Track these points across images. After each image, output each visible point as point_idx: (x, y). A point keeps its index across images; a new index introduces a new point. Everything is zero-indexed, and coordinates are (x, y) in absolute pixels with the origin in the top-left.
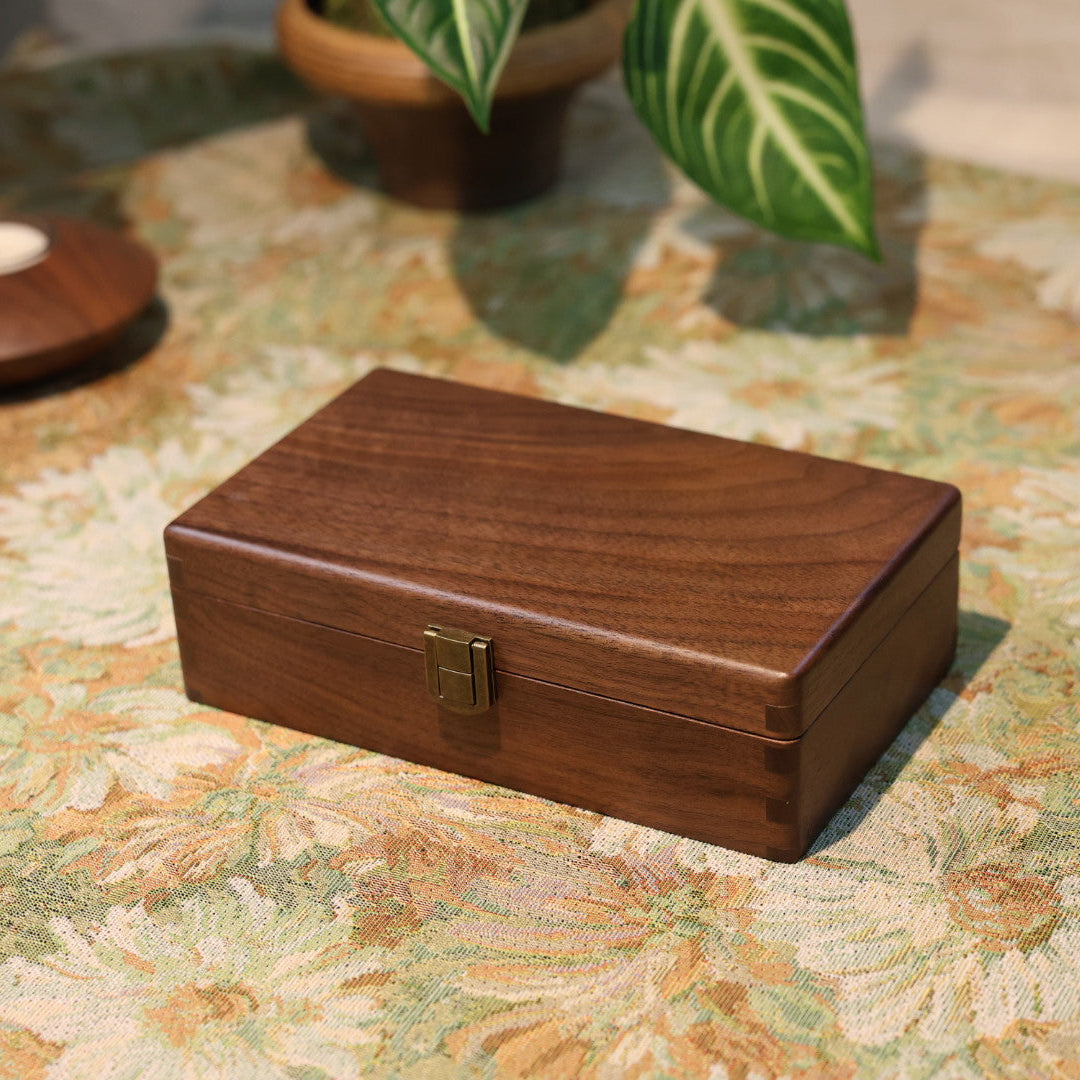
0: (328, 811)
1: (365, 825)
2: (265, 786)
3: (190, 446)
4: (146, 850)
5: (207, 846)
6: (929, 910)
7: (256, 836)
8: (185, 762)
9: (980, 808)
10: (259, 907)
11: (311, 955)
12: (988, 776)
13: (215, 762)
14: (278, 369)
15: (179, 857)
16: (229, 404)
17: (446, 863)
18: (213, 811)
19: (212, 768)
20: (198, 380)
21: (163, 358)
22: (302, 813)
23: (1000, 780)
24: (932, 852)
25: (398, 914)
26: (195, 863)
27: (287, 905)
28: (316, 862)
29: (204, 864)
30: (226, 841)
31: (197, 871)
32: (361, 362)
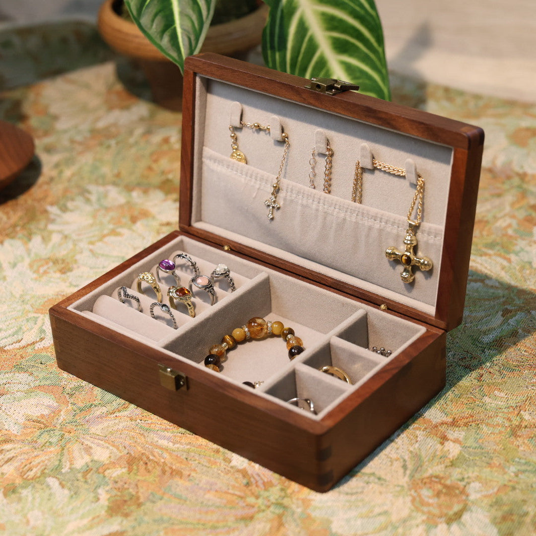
0: (99, 441)
1: (118, 449)
2: (69, 427)
3: (45, 240)
4: (6, 462)
5: (37, 460)
6: (401, 500)
7: (62, 455)
8: (30, 413)
9: (431, 444)
10: (61, 494)
11: (85, 521)
12: (436, 426)
13: (44, 413)
14: (93, 198)
15: (23, 466)
16: (67, 216)
17: (158, 471)
18: (42, 441)
19: (43, 416)
20: (52, 204)
21: (36, 191)
22: (86, 442)
23: (442, 429)
24: (405, 467)
25: (131, 499)
26: (30, 469)
27: (76, 493)
28: (92, 469)
29: (35, 470)
30: (47, 458)
31: (31, 474)
32: (135, 194)
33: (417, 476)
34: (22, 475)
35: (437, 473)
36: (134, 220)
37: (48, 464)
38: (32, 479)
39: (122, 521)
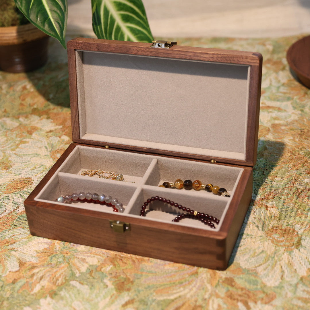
6: (266, 243)
7: (71, 267)
9: (262, 211)
18: (54, 262)
24: (257, 227)
25: (125, 280)
26: (57, 280)
27: (92, 286)
28: (93, 271)
29: (60, 279)
30: (63, 271)
31: (59, 282)
32: (21, 119)
33: (266, 229)
34: (54, 283)
35: (275, 225)
36: (30, 133)
37: (66, 274)
38: (62, 285)
39: (128, 294)
